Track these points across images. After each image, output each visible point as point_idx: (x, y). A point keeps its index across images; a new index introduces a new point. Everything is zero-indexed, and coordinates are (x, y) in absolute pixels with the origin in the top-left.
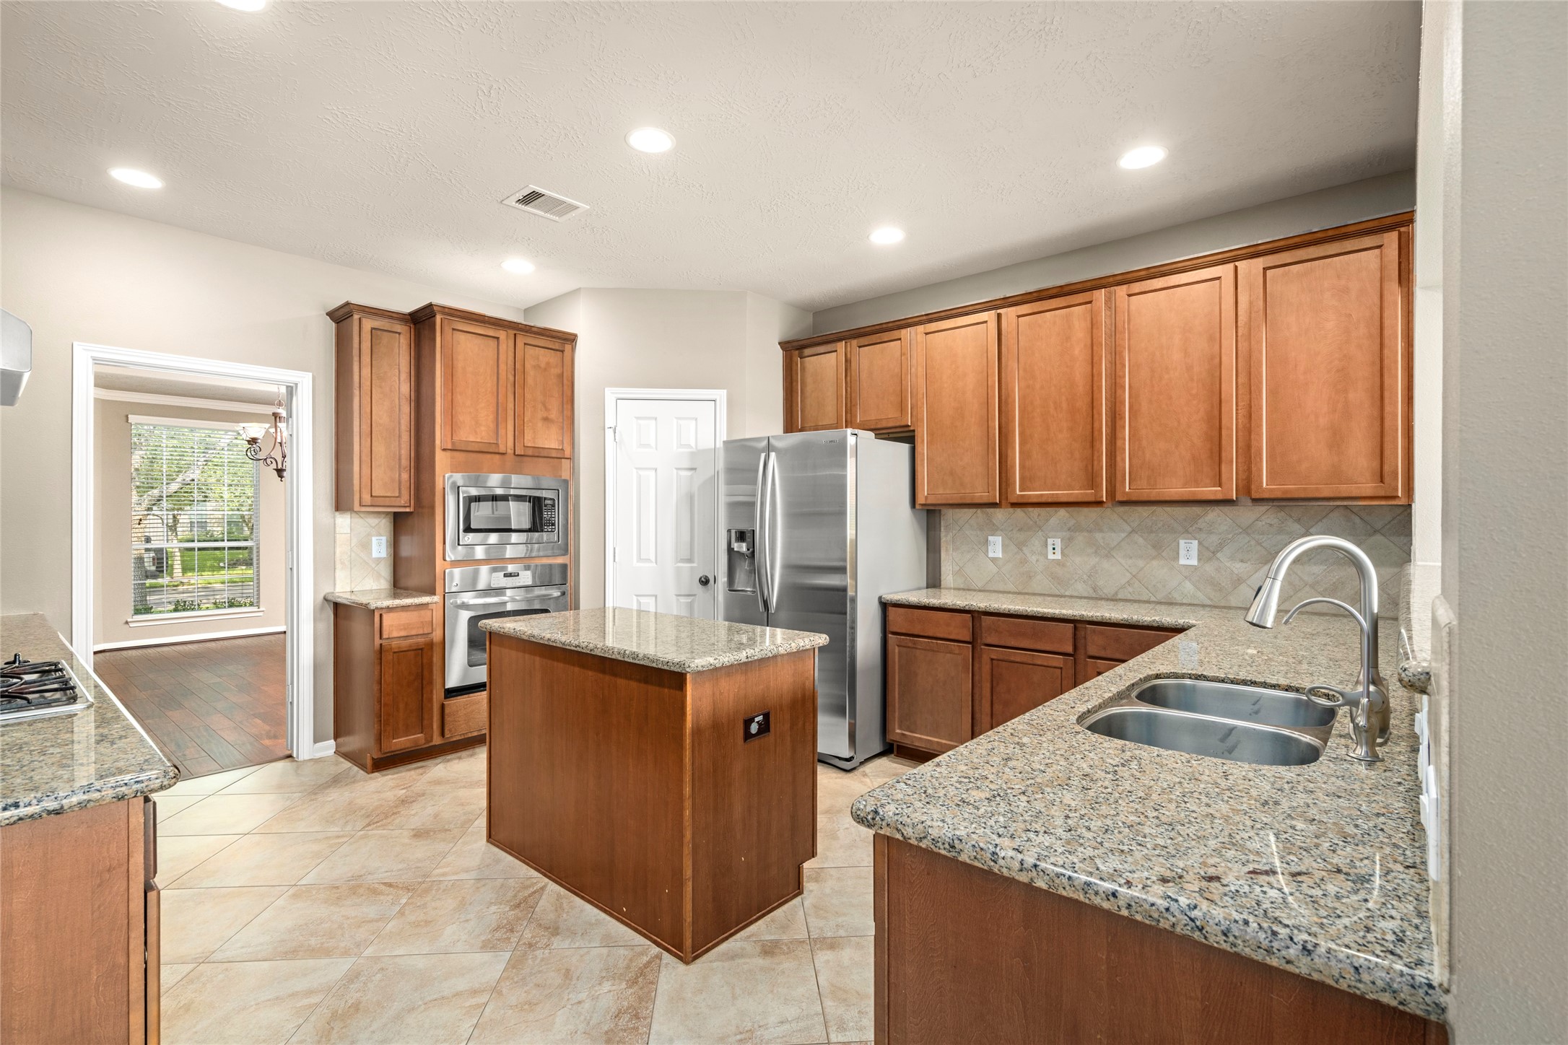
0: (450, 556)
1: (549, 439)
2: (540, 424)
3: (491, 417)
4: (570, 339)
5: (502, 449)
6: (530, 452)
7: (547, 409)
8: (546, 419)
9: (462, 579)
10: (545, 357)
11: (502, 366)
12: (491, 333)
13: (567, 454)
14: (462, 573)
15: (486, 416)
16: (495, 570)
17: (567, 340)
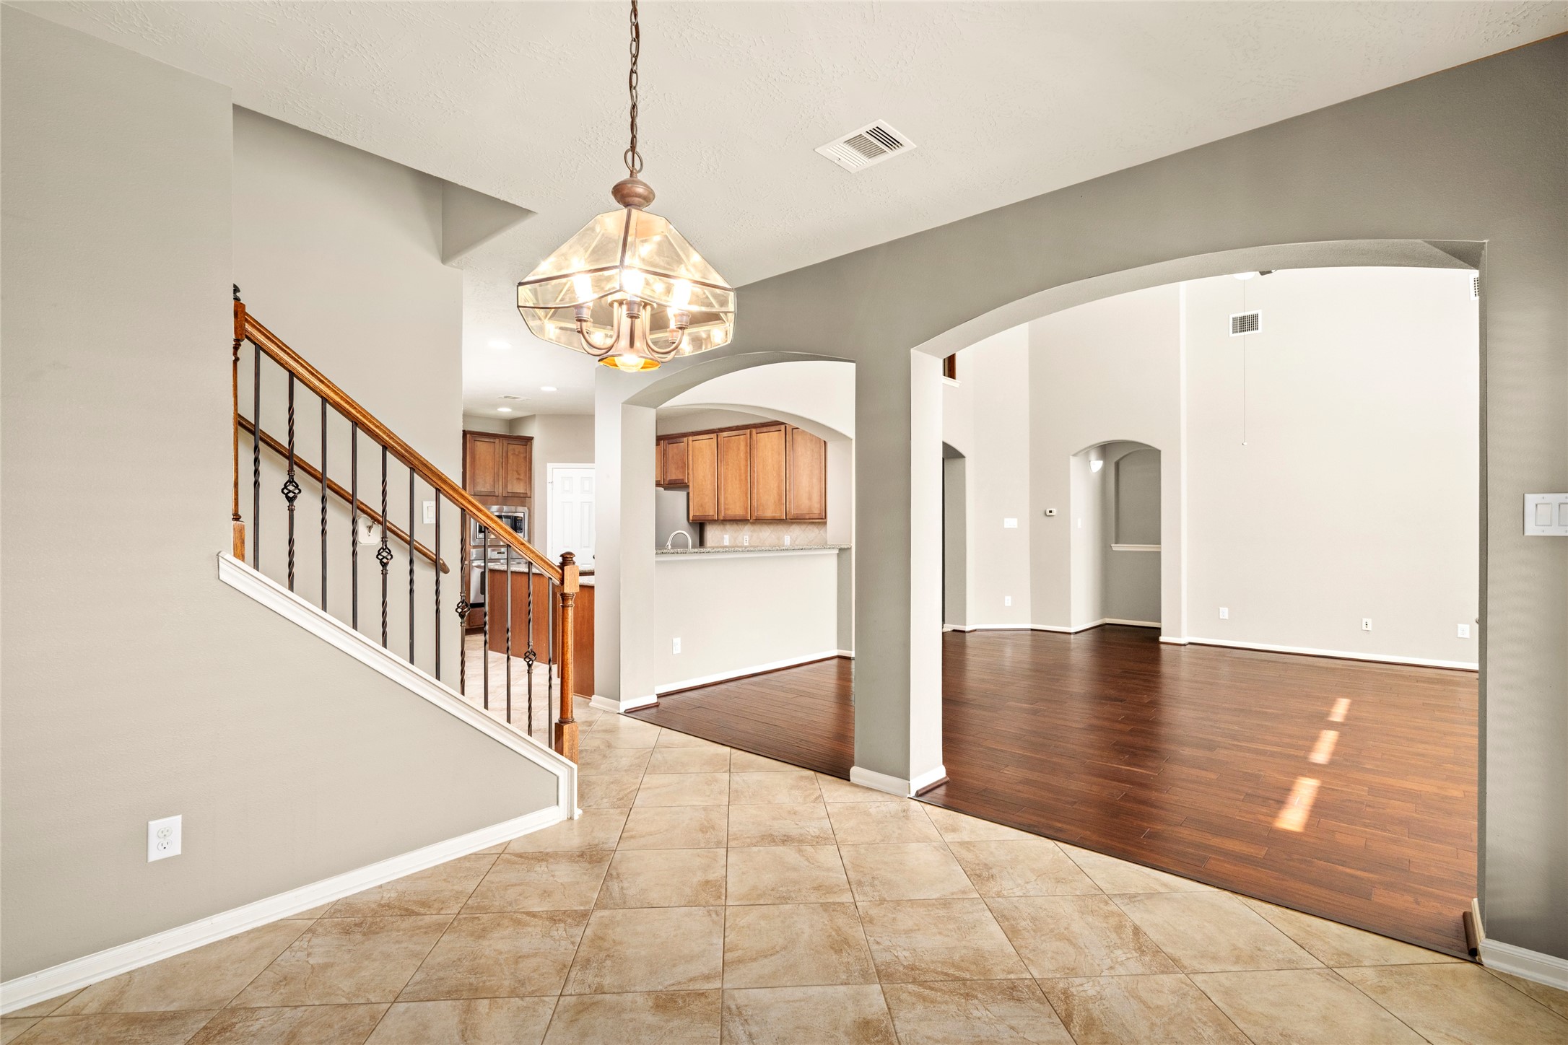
0: (472, 544)
1: (519, 488)
2: (515, 481)
3: (492, 479)
4: (530, 439)
5: (497, 494)
6: (510, 495)
7: (519, 474)
8: (518, 479)
9: (477, 554)
10: (518, 448)
11: (497, 456)
12: (492, 440)
13: (529, 495)
14: (477, 551)
15: (489, 479)
16: (493, 550)
17: (528, 440)
